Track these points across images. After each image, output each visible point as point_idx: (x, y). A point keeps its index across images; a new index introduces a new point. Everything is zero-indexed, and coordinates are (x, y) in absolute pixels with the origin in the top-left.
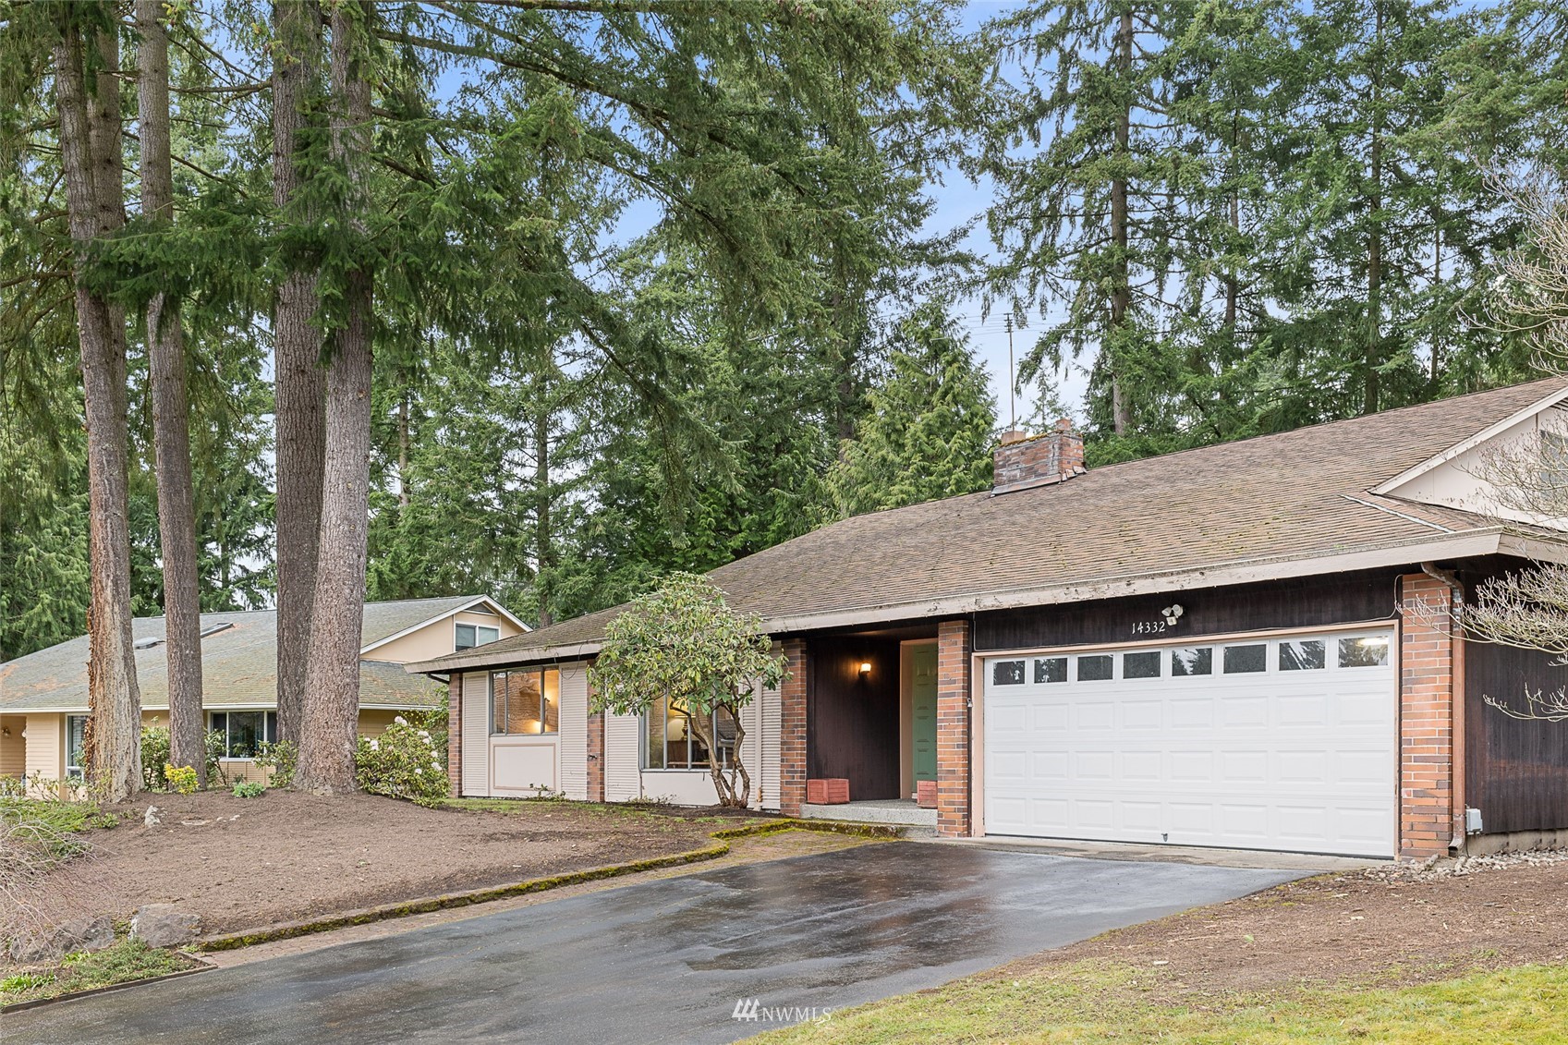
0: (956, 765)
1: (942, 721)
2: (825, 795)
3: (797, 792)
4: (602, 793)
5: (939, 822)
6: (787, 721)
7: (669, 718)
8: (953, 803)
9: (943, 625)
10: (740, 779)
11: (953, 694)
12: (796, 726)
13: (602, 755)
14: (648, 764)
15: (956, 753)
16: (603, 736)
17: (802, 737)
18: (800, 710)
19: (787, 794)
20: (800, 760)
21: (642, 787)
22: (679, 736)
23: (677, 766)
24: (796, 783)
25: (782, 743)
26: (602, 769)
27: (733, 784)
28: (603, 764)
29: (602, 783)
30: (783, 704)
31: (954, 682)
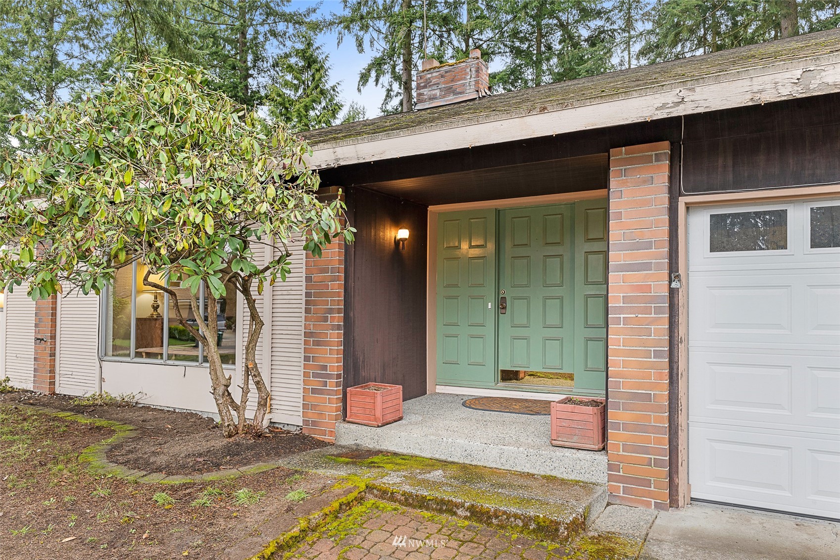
0: (654, 386)
1: (620, 310)
2: (379, 414)
3: (331, 404)
4: (52, 383)
5: (611, 478)
6: (315, 303)
7: (139, 292)
8: (646, 450)
9: (618, 154)
10: (254, 396)
11: (646, 266)
12: (330, 311)
13: (53, 337)
14: (110, 353)
15: (652, 366)
16: (54, 315)
17: (338, 327)
18: (337, 287)
19: (314, 407)
20: (334, 361)
21: (102, 380)
22: (148, 313)
23: (149, 355)
24: (329, 392)
25: (306, 335)
26: (53, 355)
27: (244, 401)
28: (53, 349)
29: (52, 371)
30: (308, 279)
31: (649, 245)
